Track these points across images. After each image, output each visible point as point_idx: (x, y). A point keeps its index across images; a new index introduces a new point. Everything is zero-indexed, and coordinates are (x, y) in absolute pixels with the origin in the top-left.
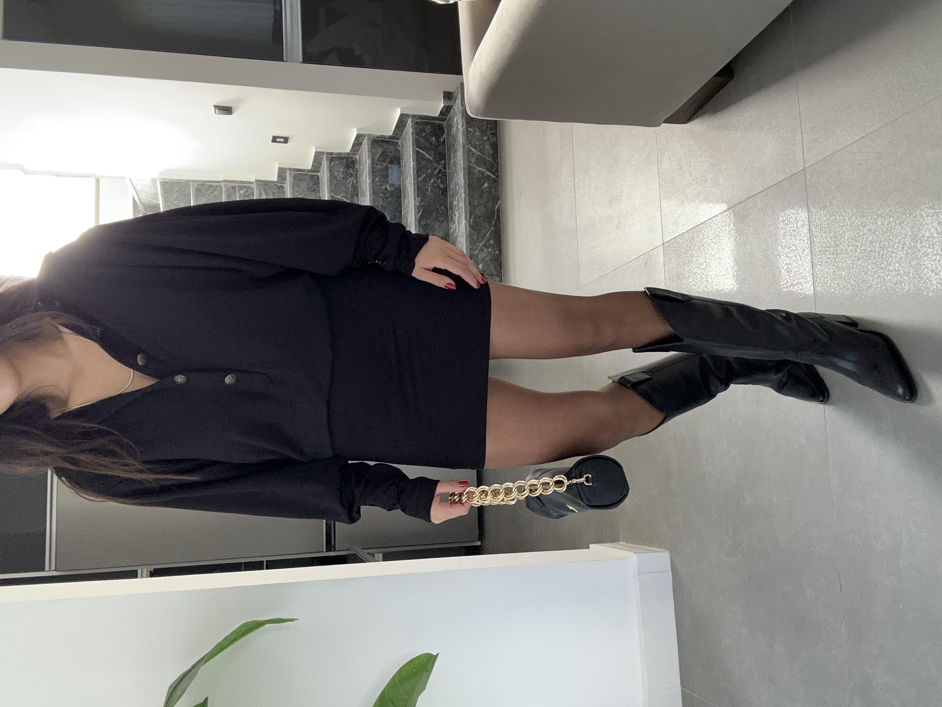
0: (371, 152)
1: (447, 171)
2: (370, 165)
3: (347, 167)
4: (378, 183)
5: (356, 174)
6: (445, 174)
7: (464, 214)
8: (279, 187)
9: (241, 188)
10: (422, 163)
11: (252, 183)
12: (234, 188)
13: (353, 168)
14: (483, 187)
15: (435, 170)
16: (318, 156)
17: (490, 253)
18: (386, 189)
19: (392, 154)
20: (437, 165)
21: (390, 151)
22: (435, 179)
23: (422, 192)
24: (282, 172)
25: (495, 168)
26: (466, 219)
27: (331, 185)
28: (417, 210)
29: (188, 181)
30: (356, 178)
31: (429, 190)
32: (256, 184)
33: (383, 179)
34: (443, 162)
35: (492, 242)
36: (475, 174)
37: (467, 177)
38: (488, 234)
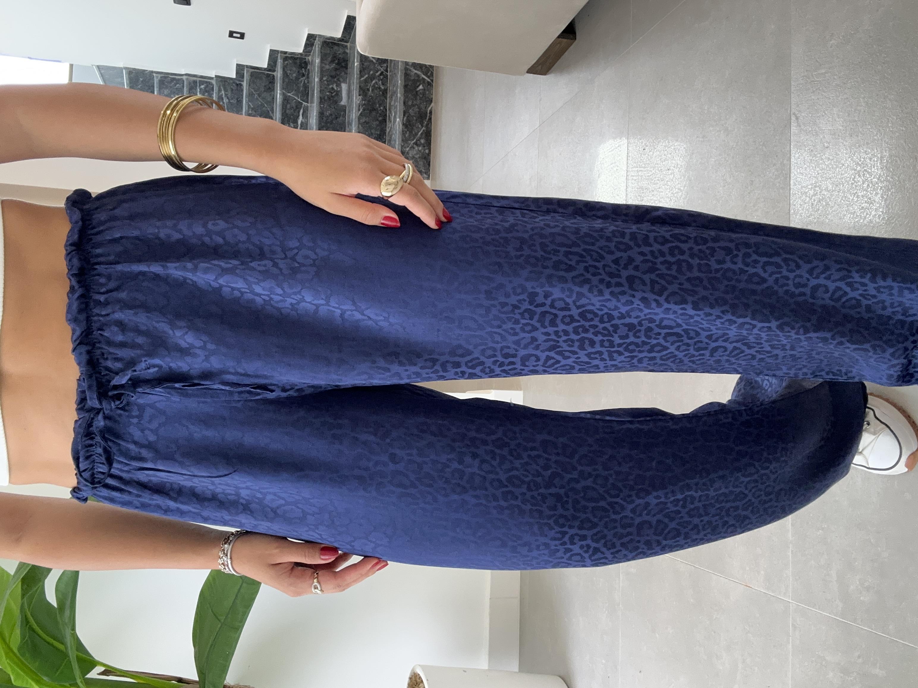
0: (321, 52)
1: (388, 74)
2: (319, 65)
3: (301, 67)
4: (326, 82)
5: (308, 74)
6: (386, 77)
7: (398, 113)
8: (237, 85)
9: (201, 83)
10: (365, 64)
11: (212, 78)
12: (195, 82)
13: (306, 68)
14: (418, 89)
15: (377, 72)
16: (273, 54)
17: (420, 151)
18: (333, 88)
19: (340, 56)
20: (379, 67)
21: (339, 52)
22: (377, 81)
23: (364, 91)
24: (240, 68)
25: (430, 72)
26: (399, 118)
27: (283, 82)
28: (357, 108)
29: (152, 72)
30: (308, 77)
31: (371, 90)
32: (217, 80)
33: (330, 78)
34: (385, 65)
35: (422, 141)
36: (411, 76)
37: (403, 78)
38: (420, 133)
